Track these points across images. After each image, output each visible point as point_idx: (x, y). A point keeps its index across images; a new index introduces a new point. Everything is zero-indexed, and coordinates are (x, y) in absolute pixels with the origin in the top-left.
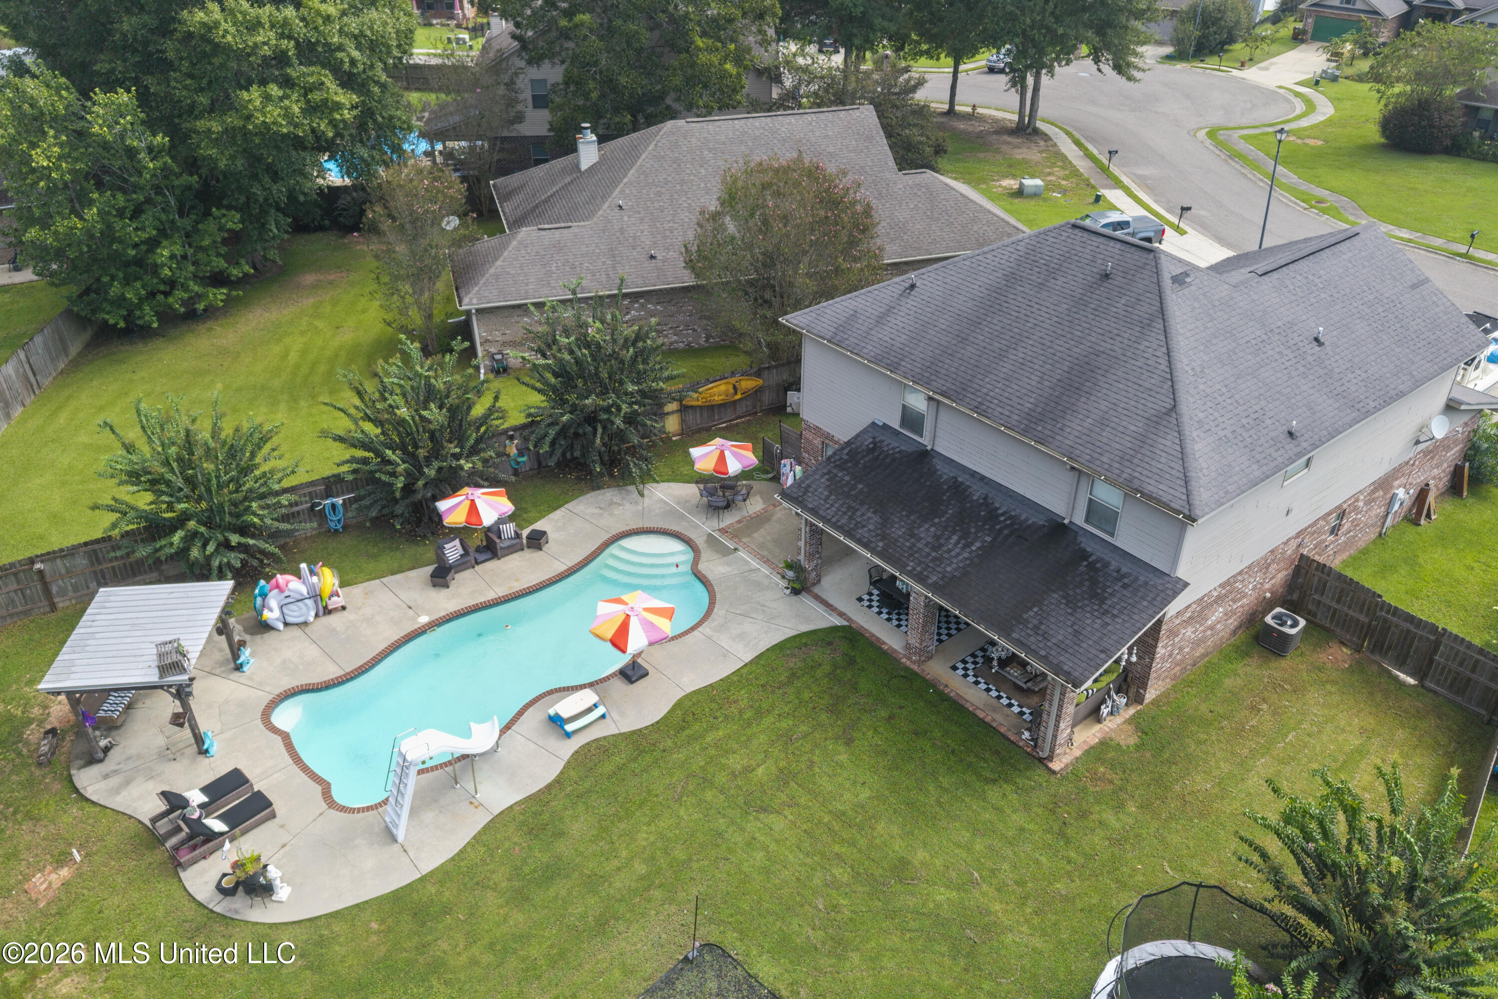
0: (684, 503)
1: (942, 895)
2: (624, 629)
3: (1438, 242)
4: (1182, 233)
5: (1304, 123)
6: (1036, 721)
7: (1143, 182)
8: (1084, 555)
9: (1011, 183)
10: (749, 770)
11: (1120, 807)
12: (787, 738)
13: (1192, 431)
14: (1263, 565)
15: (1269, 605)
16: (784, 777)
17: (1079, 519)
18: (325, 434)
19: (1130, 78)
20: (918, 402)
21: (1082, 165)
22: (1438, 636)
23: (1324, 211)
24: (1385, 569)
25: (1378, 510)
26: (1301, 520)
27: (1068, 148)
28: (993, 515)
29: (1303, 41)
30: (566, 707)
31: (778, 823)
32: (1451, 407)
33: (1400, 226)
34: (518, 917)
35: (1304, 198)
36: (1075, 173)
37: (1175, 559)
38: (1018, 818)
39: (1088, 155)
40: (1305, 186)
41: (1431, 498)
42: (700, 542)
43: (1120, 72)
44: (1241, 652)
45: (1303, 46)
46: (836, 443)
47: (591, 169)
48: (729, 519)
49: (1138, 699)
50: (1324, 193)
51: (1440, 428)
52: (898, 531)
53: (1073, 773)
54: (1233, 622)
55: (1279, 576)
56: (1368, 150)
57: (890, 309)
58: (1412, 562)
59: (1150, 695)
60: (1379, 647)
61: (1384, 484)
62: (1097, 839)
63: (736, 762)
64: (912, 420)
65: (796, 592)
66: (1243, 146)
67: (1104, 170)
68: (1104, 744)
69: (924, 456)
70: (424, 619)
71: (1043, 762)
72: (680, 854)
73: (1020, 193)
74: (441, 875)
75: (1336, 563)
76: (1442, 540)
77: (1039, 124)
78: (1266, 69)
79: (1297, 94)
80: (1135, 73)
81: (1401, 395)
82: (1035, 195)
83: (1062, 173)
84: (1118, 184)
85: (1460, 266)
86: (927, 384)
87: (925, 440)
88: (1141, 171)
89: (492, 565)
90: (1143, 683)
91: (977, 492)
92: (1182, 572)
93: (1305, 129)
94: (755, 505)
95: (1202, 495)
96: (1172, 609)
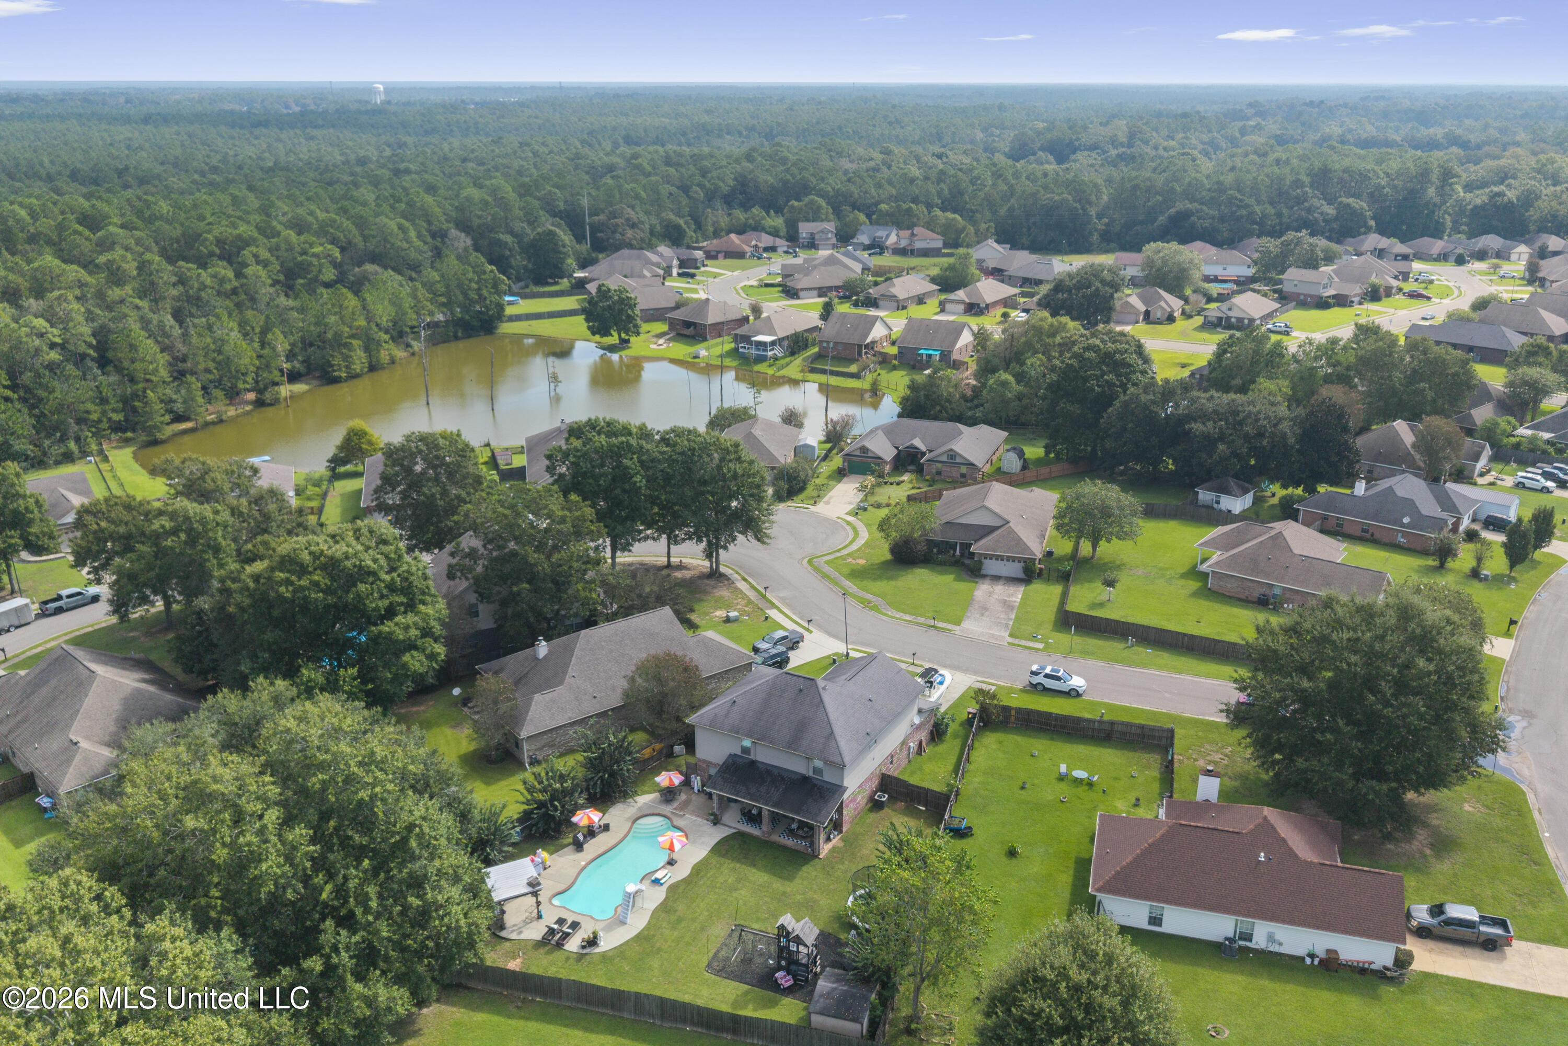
0: (653, 801)
1: (799, 897)
2: (672, 844)
3: (922, 620)
4: (811, 632)
5: (854, 547)
6: (812, 844)
7: (783, 600)
8: (815, 785)
9: (721, 613)
10: (726, 881)
11: (843, 863)
12: (734, 869)
13: (839, 739)
14: (870, 779)
15: (876, 792)
16: (739, 880)
17: (811, 774)
18: (517, 802)
19: (763, 543)
20: (747, 743)
21: (751, 594)
22: (927, 791)
23: (872, 608)
24: (912, 773)
25: (905, 753)
26: (878, 761)
27: (742, 585)
28: (783, 779)
29: (844, 475)
30: (659, 875)
31: (743, 892)
32: (920, 711)
33: (905, 613)
34: (676, 933)
35: (862, 601)
36: (750, 602)
37: (842, 781)
38: (814, 874)
39: (753, 587)
40: (861, 594)
41: (924, 744)
42: (669, 815)
43: (759, 540)
44: (871, 810)
45: (845, 479)
46: (715, 765)
47: (545, 657)
48: (676, 804)
49: (841, 832)
50: (869, 597)
51: (917, 720)
52: (753, 790)
53: (827, 857)
54: (865, 801)
55: (875, 783)
56: (885, 565)
57: (729, 712)
58: (921, 769)
59: (844, 829)
60: (912, 800)
61: (904, 743)
62: (839, 873)
63: (721, 880)
64: (746, 750)
65: (715, 824)
66: (827, 569)
67: (764, 597)
68: (834, 847)
69: (753, 763)
70: (583, 863)
71: (817, 857)
72: (716, 907)
73: (728, 620)
74: (647, 928)
75: (896, 774)
76: (930, 759)
77: (723, 569)
78: (828, 503)
79: (848, 523)
80: (766, 540)
81: (899, 714)
82: (736, 620)
83: (743, 603)
84: (773, 606)
85: (932, 632)
86: (751, 737)
87: (752, 757)
88: (781, 595)
89: (593, 840)
90: (841, 826)
91: (776, 772)
92: (845, 784)
93: (856, 551)
94: (683, 797)
95: (847, 759)
96: (845, 796)
